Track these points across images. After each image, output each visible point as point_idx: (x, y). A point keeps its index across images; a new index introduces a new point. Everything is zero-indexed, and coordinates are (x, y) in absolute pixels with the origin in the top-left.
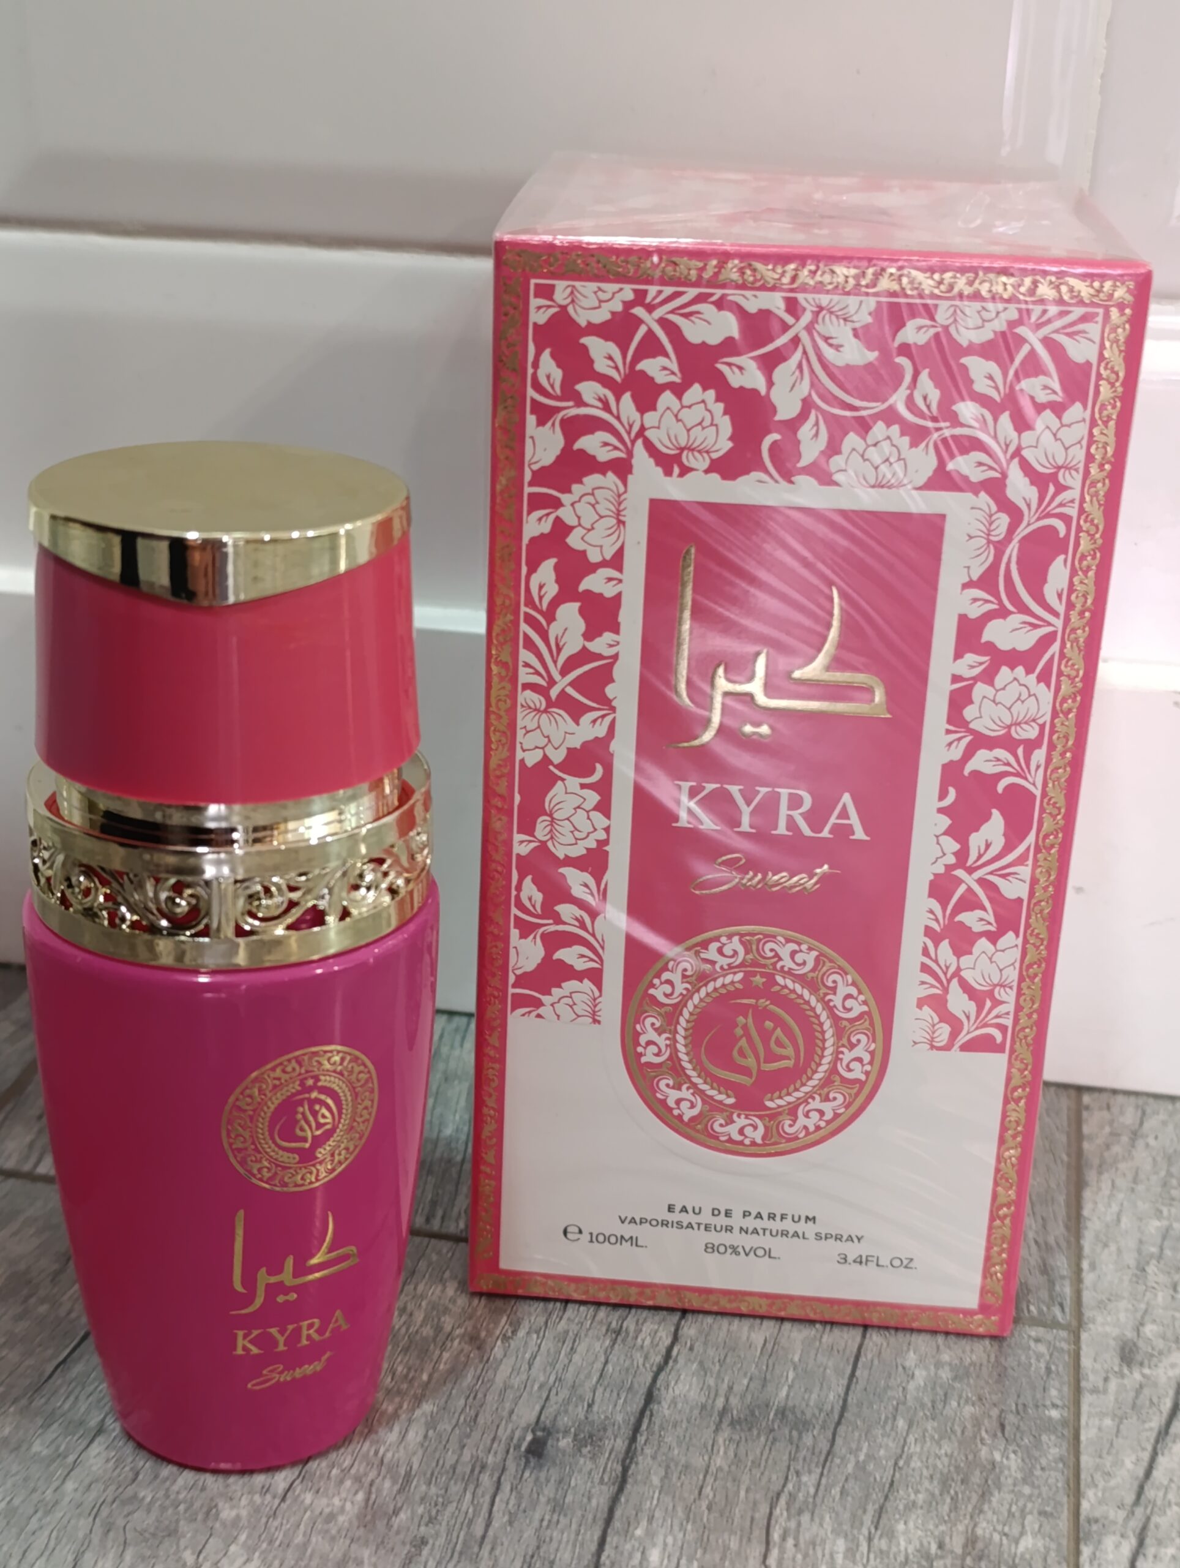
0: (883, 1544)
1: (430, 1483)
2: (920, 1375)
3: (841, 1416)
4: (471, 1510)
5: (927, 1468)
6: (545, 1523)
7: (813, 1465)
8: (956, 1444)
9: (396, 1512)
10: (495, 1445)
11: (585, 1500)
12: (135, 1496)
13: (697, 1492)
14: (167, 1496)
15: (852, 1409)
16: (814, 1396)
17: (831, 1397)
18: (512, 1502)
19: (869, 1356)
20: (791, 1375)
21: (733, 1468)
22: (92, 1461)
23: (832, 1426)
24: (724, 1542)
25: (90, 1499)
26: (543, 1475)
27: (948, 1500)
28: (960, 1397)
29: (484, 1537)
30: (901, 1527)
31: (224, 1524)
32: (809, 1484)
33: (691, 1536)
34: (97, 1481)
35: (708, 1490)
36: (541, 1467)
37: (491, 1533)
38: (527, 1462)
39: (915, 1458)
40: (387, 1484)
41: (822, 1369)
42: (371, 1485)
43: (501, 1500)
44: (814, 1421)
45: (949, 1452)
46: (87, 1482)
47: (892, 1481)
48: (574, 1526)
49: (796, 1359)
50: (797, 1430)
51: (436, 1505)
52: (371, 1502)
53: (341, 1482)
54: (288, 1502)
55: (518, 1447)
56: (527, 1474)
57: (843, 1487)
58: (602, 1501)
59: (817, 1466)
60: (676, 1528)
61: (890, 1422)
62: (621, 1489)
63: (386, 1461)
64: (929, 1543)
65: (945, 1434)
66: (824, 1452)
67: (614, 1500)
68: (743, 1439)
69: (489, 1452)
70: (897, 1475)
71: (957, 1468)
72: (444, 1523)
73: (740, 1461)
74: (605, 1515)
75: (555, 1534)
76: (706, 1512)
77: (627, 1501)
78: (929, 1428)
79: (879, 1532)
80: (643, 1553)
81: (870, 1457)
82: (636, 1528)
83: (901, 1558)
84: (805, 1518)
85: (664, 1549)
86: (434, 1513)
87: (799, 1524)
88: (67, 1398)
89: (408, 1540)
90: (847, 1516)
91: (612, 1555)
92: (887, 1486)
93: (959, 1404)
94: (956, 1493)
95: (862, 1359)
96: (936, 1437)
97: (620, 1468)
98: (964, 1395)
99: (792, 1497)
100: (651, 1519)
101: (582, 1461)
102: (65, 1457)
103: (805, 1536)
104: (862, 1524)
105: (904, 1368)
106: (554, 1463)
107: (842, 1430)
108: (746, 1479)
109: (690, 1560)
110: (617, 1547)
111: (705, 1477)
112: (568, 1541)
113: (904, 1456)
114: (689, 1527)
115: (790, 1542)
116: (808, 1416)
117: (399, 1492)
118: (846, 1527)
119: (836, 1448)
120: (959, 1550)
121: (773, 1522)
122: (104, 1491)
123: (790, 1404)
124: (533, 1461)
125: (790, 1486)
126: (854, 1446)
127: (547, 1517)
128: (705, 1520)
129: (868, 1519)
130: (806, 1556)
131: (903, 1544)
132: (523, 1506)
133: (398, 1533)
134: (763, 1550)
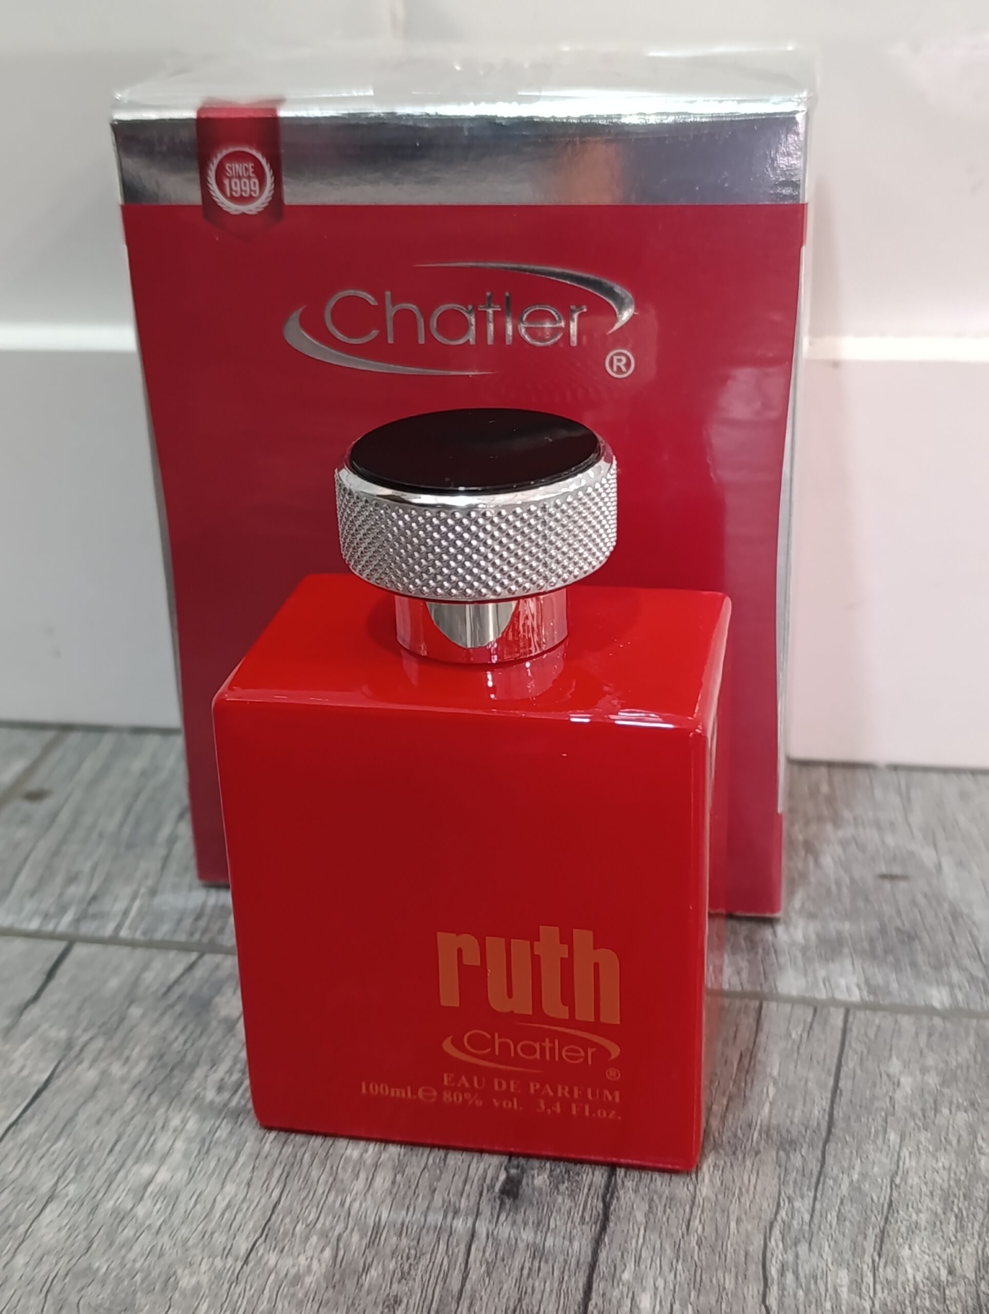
0: (889, 1273)
1: (400, 1235)
2: (907, 1082)
3: (829, 1132)
4: (445, 1262)
5: (926, 1183)
6: (525, 1272)
7: (805, 1189)
8: (953, 1155)
9: (366, 1269)
10: (467, 1187)
11: (567, 1243)
12: (89, 1267)
13: (684, 1227)
14: (123, 1266)
15: (840, 1124)
16: (798, 1113)
17: (817, 1112)
18: (489, 1250)
19: (851, 1065)
20: (772, 1091)
21: (720, 1197)
22: (43, 1231)
23: (821, 1145)
24: (718, 1280)
25: (42, 1273)
26: (520, 1218)
27: (953, 1219)
28: (951, 1103)
29: (461, 1292)
30: (906, 1252)
31: (183, 1294)
32: (802, 1209)
33: (682, 1277)
34: (49, 1252)
35: (696, 1223)
36: (517, 1209)
37: (468, 1286)
38: (502, 1204)
39: (911, 1174)
40: (355, 1238)
41: (803, 1083)
42: (338, 1240)
43: (477, 1249)
44: (801, 1139)
45: (947, 1165)
46: (38, 1255)
47: (891, 1201)
48: (556, 1273)
49: (775, 1073)
50: (784, 1150)
51: (408, 1258)
52: (339, 1259)
53: (307, 1238)
54: (251, 1264)
55: (491, 1187)
56: (503, 1217)
57: (839, 1210)
58: (584, 1242)
59: (809, 1189)
60: (666, 1268)
61: (881, 1136)
62: (604, 1228)
63: (353, 1212)
64: (939, 1269)
65: (941, 1145)
66: (815, 1173)
67: (598, 1242)
68: (729, 1164)
69: (461, 1195)
70: (895, 1194)
71: (958, 1182)
72: (418, 1279)
73: (727, 1188)
74: (590, 1259)
75: (537, 1284)
76: (697, 1248)
77: (611, 1241)
78: (923, 1140)
79: (883, 1260)
80: (633, 1299)
81: (864, 1175)
82: (623, 1271)
83: (910, 1288)
84: (803, 1248)
85: (655, 1294)
86: (406, 1268)
87: (797, 1256)
88: (19, 1161)
89: (380, 1300)
90: (846, 1243)
91: (600, 1303)
92: (886, 1206)
93: (950, 1111)
94: (960, 1210)
95: (844, 1069)
96: (931, 1149)
97: (600, 1205)
98: (955, 1101)
99: (787, 1226)
100: (638, 1262)
101: (560, 1199)
102: (17, 1227)
103: (805, 1270)
104: (864, 1252)
105: (888, 1076)
106: (531, 1203)
107: (831, 1147)
108: (734, 1207)
109: (684, 1306)
110: (604, 1295)
111: (691, 1209)
112: (552, 1291)
113: (900, 1173)
114: (680, 1267)
115: (790, 1276)
116: (794, 1134)
117: (368, 1246)
118: (847, 1256)
119: (828, 1168)
120: (971, 1276)
121: (769, 1255)
122: (56, 1264)
123: (774, 1122)
124: (508, 1202)
125: (783, 1213)
126: (846, 1164)
127: (527, 1265)
128: (696, 1258)
129: (870, 1245)
130: (807, 1292)
131: (910, 1270)
132: (501, 1253)
133: (369, 1293)
134: (761, 1289)
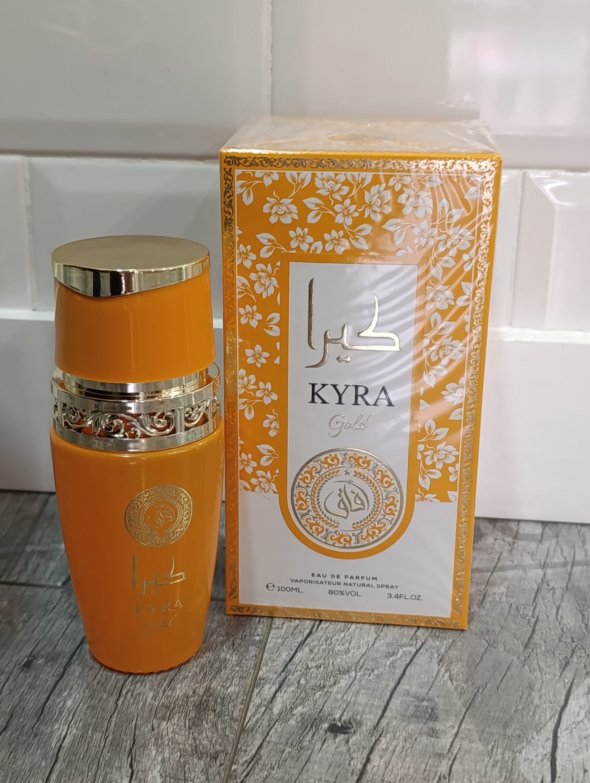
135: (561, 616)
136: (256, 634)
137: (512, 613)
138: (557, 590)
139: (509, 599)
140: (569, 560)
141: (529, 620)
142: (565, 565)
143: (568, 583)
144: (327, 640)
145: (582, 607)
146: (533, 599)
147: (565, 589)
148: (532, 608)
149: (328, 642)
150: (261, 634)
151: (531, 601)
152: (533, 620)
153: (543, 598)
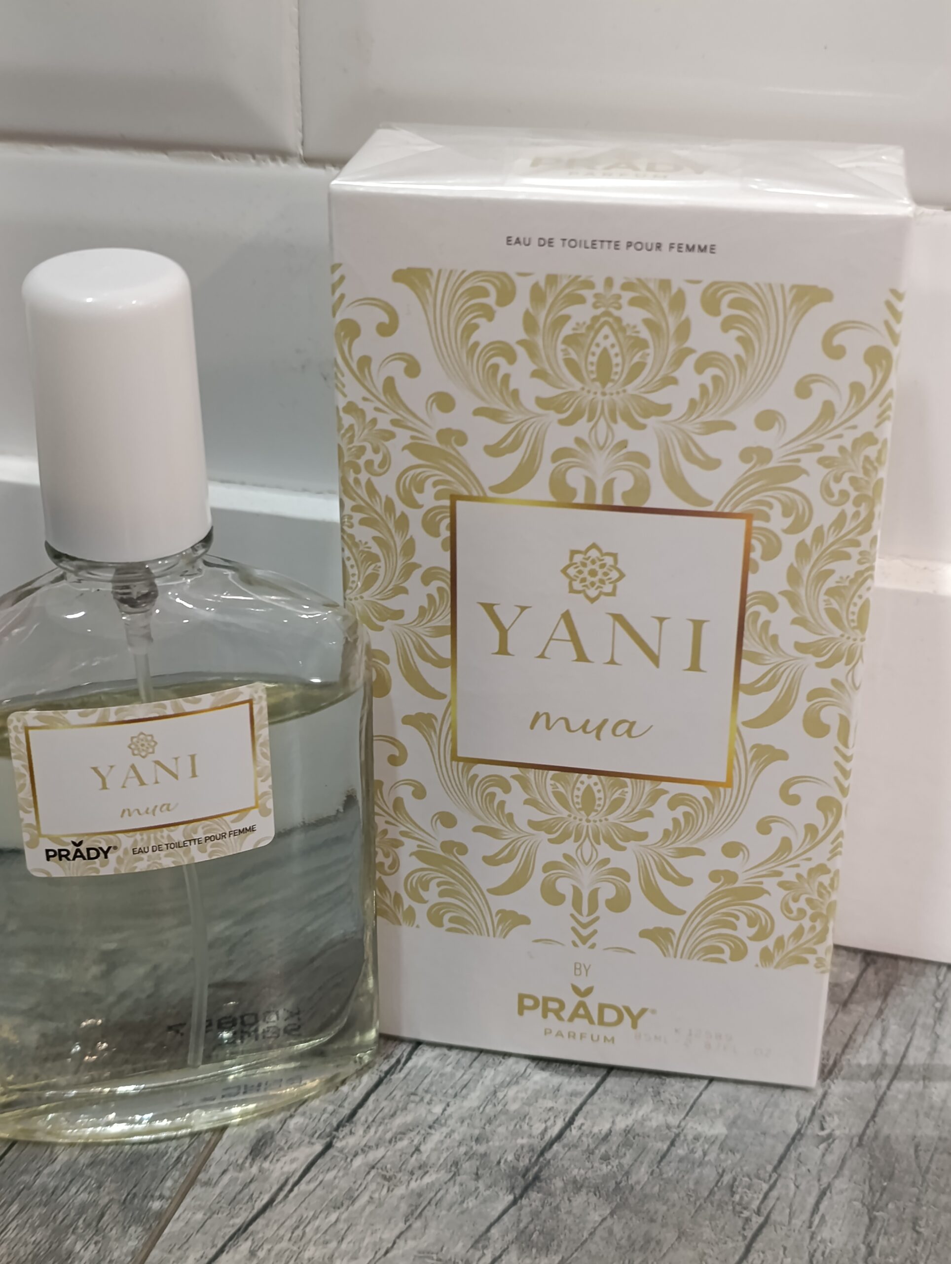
135: (823, 1217)
136: (157, 1194)
137: (717, 1197)
138: (837, 1142)
139: (723, 1156)
140: (891, 1061)
141: (748, 1220)
142: (876, 1074)
143: (867, 1126)
144: (297, 1227)
145: (878, 1195)
146: (775, 1162)
147: (856, 1140)
148: (765, 1187)
149: (299, 1232)
150: (167, 1193)
151: (770, 1168)
152: (757, 1221)
153: (800, 1161)
